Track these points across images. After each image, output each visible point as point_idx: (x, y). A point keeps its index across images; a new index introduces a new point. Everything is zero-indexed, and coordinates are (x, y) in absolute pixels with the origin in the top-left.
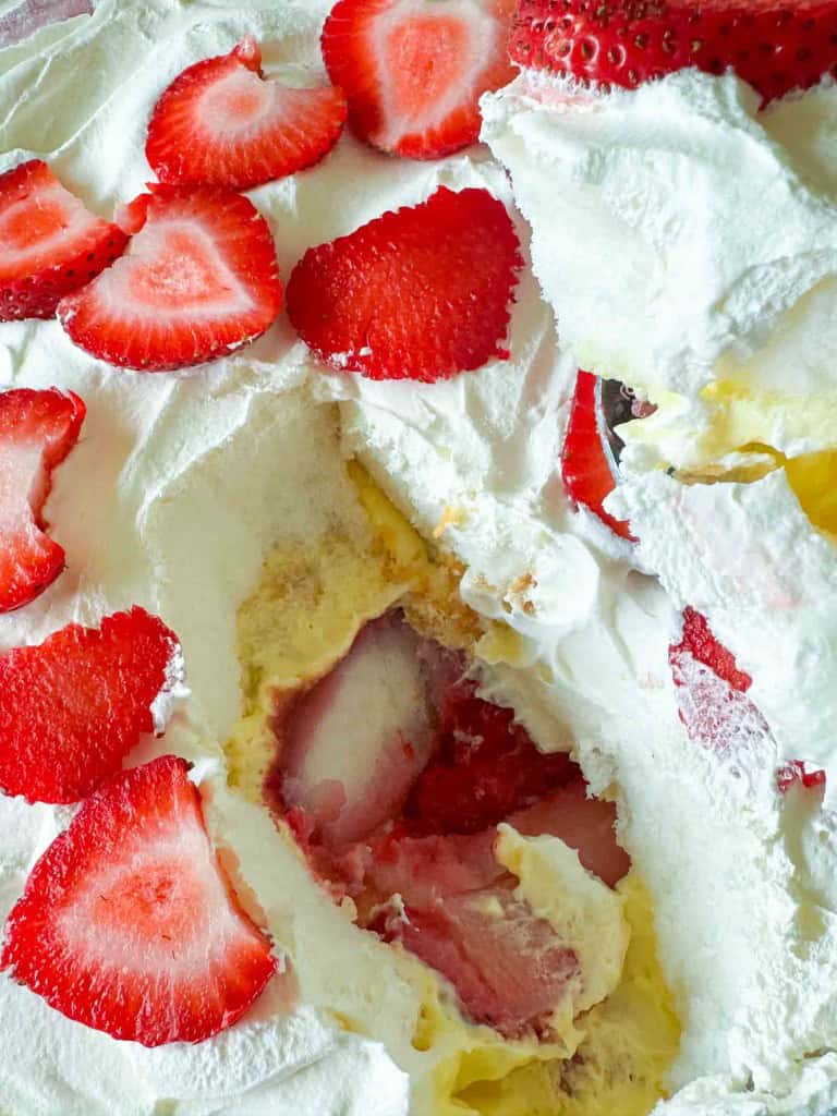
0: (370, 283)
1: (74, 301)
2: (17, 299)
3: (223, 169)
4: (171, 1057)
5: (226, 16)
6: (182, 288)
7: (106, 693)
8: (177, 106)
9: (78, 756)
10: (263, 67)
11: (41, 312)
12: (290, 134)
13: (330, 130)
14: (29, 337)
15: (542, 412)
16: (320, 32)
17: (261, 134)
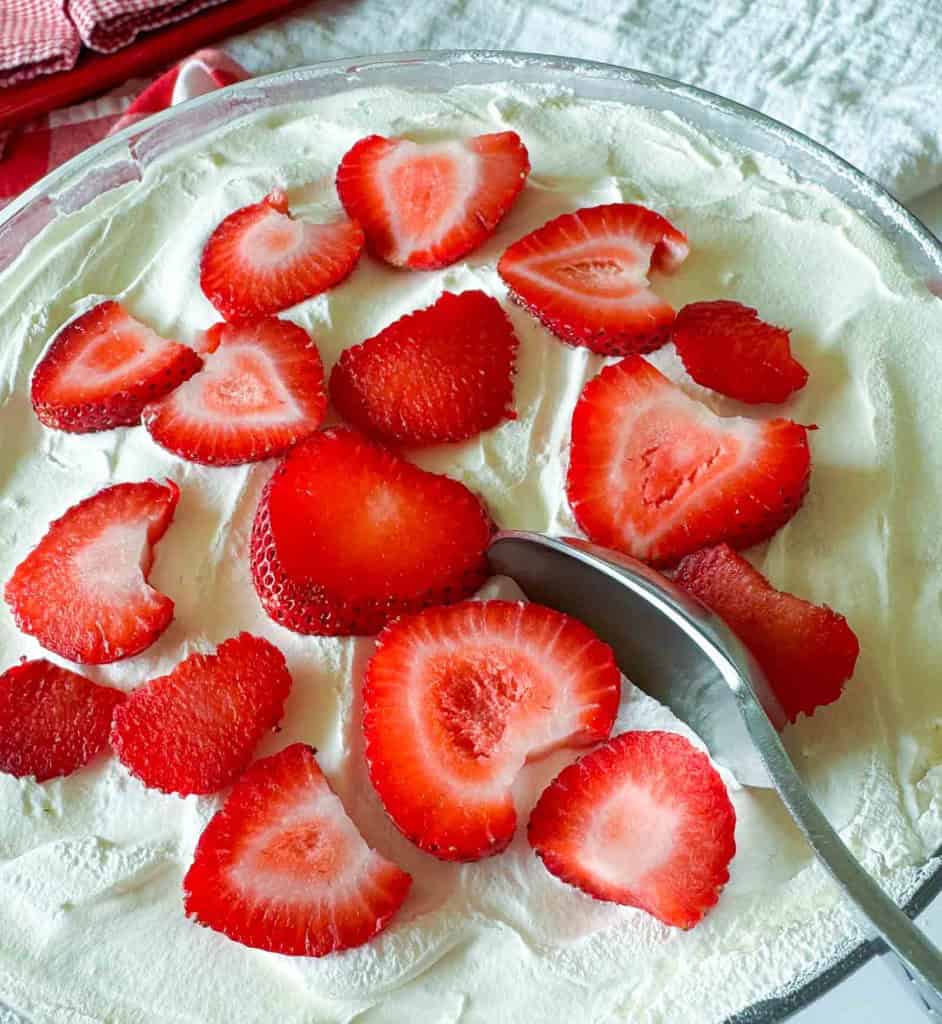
0: (397, 372)
1: (157, 407)
2: (110, 412)
3: (267, 293)
4: (336, 964)
5: (255, 171)
6: (245, 400)
7: (231, 702)
8: (222, 247)
9: (216, 755)
10: (290, 209)
11: (129, 421)
12: (319, 261)
13: (351, 254)
14: (120, 441)
15: (547, 458)
16: (334, 177)
17: (296, 262)
